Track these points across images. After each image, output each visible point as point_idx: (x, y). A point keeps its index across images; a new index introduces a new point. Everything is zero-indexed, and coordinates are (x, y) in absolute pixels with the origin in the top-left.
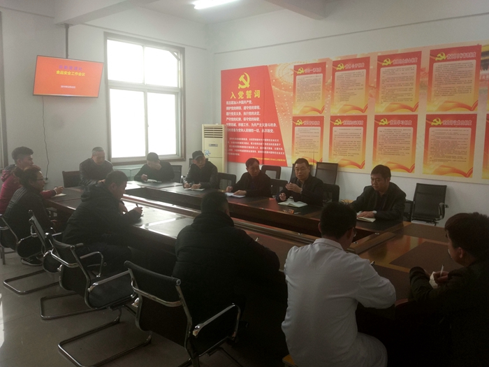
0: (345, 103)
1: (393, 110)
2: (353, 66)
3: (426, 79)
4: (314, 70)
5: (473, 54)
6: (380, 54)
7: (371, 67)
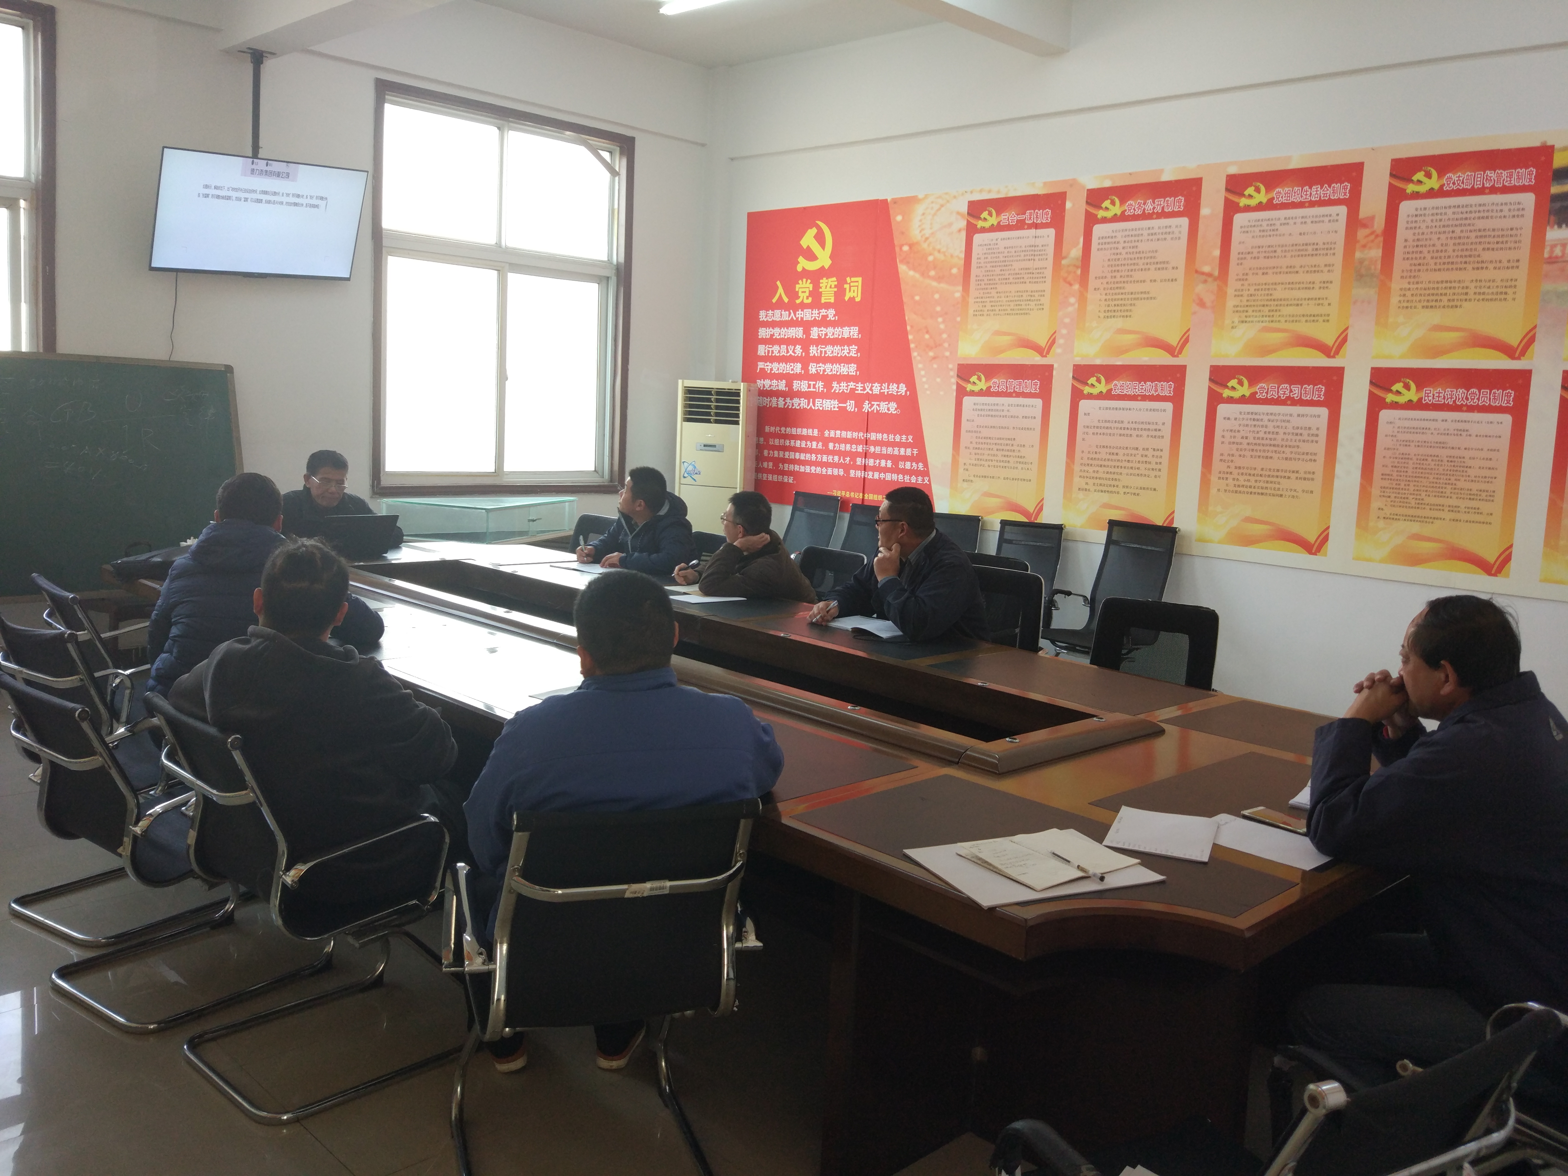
0: (1119, 323)
1: (1267, 351)
2: (1149, 207)
3: (1376, 253)
4: (1030, 216)
5: (1525, 175)
6: (1233, 170)
7: (1205, 211)
